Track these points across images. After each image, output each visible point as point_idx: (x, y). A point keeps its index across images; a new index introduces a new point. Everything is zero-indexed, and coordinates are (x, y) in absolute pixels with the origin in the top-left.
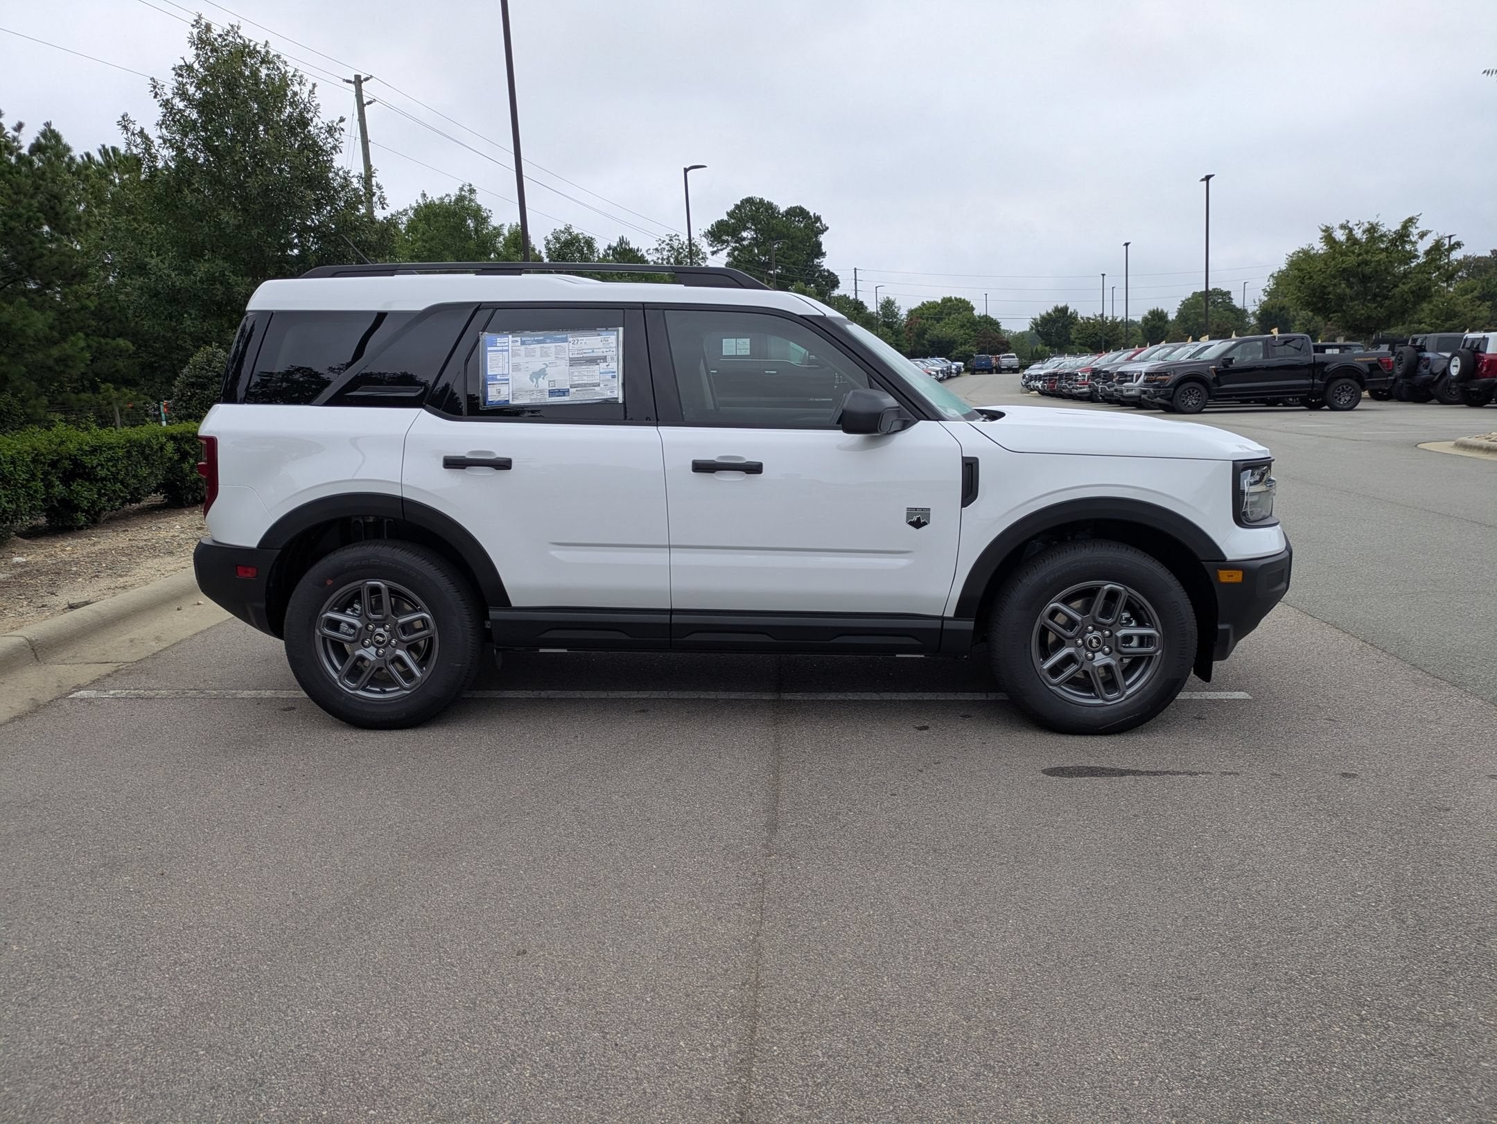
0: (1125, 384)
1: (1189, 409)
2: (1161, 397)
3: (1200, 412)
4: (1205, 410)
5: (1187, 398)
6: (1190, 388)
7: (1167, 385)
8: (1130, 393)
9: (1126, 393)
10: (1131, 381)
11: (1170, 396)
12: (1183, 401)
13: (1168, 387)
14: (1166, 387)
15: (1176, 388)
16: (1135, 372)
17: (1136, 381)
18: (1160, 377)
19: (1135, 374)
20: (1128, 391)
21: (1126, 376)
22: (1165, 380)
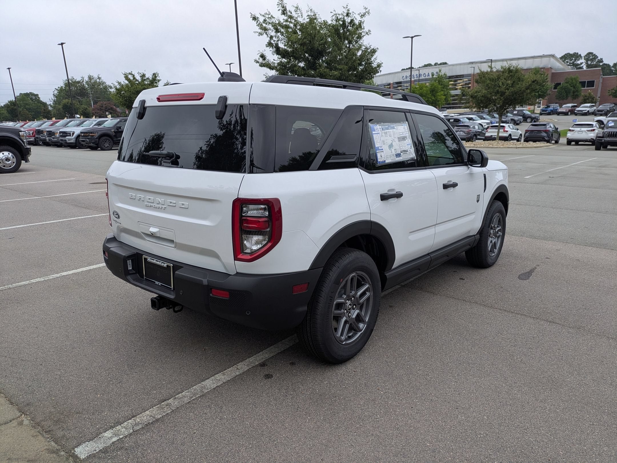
0: (67, 137)
1: (106, 148)
2: (93, 143)
3: (111, 149)
4: (113, 148)
5: (104, 143)
6: (105, 139)
7: (95, 138)
8: (70, 141)
9: (68, 141)
10: (70, 136)
11: (97, 143)
12: (103, 145)
13: (96, 139)
14: (94, 139)
15: (99, 139)
16: (71, 132)
17: (73, 136)
18: (90, 134)
19: (71, 133)
20: (69, 140)
21: (67, 134)
22: (94, 136)
